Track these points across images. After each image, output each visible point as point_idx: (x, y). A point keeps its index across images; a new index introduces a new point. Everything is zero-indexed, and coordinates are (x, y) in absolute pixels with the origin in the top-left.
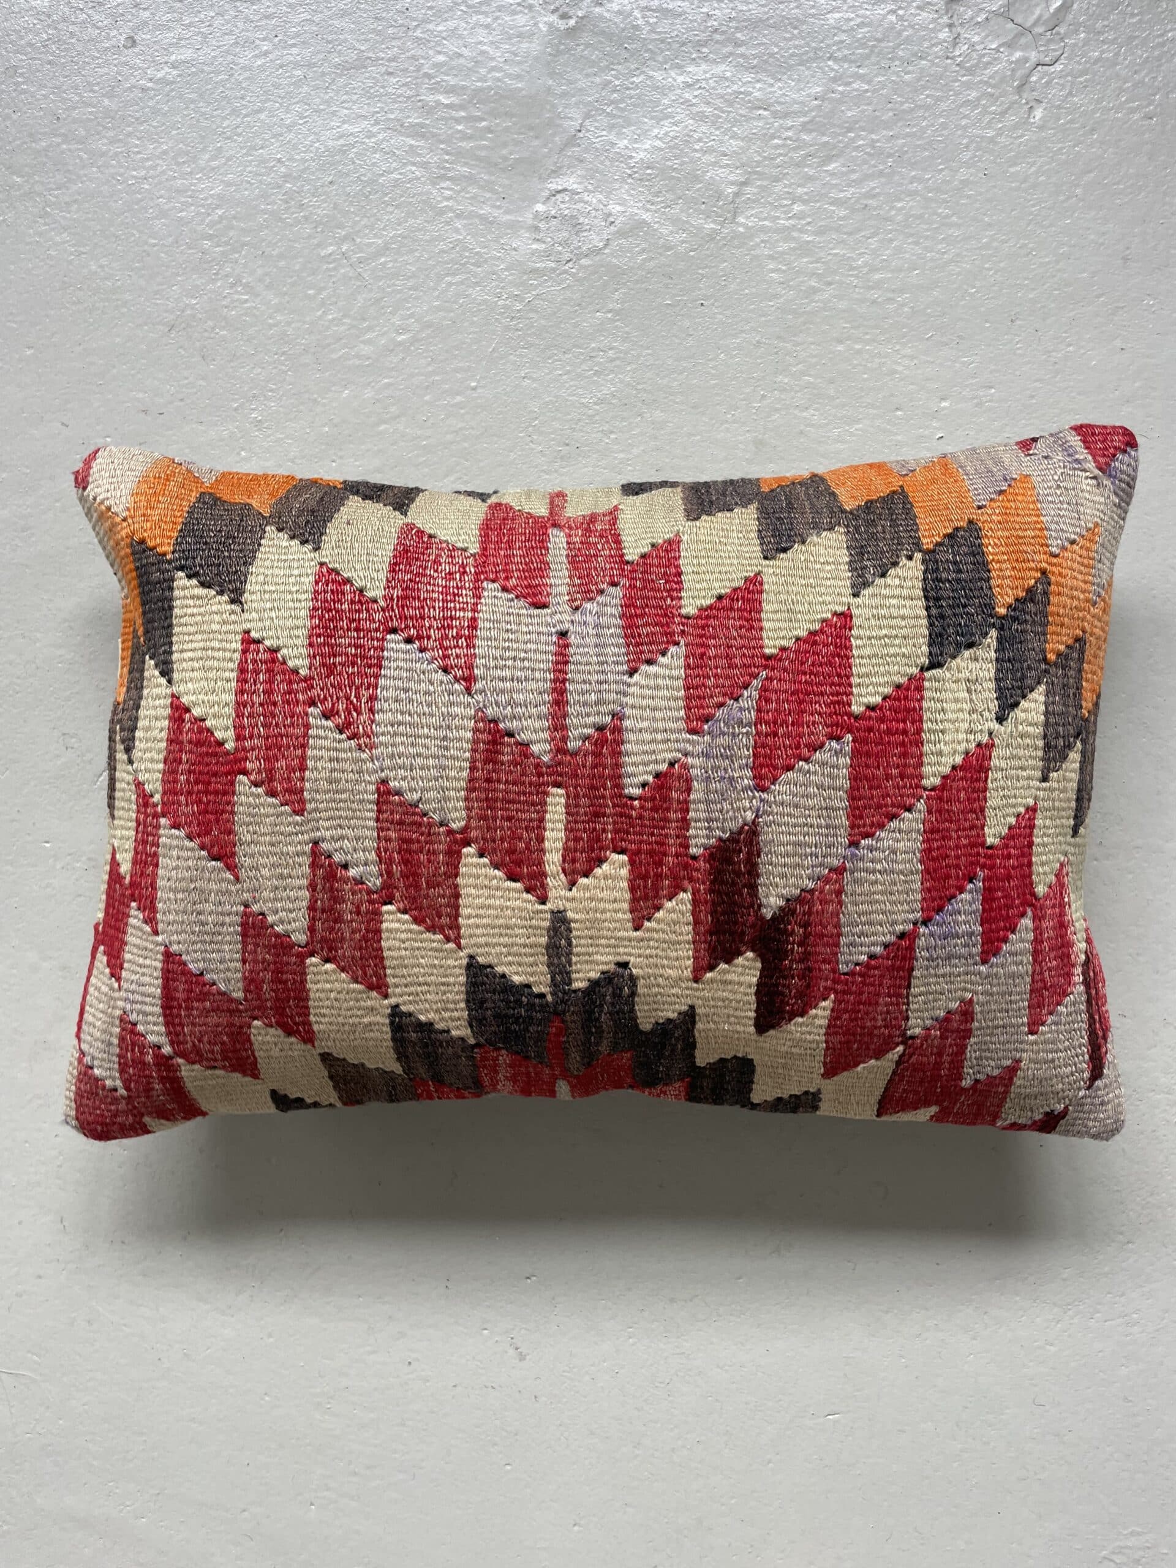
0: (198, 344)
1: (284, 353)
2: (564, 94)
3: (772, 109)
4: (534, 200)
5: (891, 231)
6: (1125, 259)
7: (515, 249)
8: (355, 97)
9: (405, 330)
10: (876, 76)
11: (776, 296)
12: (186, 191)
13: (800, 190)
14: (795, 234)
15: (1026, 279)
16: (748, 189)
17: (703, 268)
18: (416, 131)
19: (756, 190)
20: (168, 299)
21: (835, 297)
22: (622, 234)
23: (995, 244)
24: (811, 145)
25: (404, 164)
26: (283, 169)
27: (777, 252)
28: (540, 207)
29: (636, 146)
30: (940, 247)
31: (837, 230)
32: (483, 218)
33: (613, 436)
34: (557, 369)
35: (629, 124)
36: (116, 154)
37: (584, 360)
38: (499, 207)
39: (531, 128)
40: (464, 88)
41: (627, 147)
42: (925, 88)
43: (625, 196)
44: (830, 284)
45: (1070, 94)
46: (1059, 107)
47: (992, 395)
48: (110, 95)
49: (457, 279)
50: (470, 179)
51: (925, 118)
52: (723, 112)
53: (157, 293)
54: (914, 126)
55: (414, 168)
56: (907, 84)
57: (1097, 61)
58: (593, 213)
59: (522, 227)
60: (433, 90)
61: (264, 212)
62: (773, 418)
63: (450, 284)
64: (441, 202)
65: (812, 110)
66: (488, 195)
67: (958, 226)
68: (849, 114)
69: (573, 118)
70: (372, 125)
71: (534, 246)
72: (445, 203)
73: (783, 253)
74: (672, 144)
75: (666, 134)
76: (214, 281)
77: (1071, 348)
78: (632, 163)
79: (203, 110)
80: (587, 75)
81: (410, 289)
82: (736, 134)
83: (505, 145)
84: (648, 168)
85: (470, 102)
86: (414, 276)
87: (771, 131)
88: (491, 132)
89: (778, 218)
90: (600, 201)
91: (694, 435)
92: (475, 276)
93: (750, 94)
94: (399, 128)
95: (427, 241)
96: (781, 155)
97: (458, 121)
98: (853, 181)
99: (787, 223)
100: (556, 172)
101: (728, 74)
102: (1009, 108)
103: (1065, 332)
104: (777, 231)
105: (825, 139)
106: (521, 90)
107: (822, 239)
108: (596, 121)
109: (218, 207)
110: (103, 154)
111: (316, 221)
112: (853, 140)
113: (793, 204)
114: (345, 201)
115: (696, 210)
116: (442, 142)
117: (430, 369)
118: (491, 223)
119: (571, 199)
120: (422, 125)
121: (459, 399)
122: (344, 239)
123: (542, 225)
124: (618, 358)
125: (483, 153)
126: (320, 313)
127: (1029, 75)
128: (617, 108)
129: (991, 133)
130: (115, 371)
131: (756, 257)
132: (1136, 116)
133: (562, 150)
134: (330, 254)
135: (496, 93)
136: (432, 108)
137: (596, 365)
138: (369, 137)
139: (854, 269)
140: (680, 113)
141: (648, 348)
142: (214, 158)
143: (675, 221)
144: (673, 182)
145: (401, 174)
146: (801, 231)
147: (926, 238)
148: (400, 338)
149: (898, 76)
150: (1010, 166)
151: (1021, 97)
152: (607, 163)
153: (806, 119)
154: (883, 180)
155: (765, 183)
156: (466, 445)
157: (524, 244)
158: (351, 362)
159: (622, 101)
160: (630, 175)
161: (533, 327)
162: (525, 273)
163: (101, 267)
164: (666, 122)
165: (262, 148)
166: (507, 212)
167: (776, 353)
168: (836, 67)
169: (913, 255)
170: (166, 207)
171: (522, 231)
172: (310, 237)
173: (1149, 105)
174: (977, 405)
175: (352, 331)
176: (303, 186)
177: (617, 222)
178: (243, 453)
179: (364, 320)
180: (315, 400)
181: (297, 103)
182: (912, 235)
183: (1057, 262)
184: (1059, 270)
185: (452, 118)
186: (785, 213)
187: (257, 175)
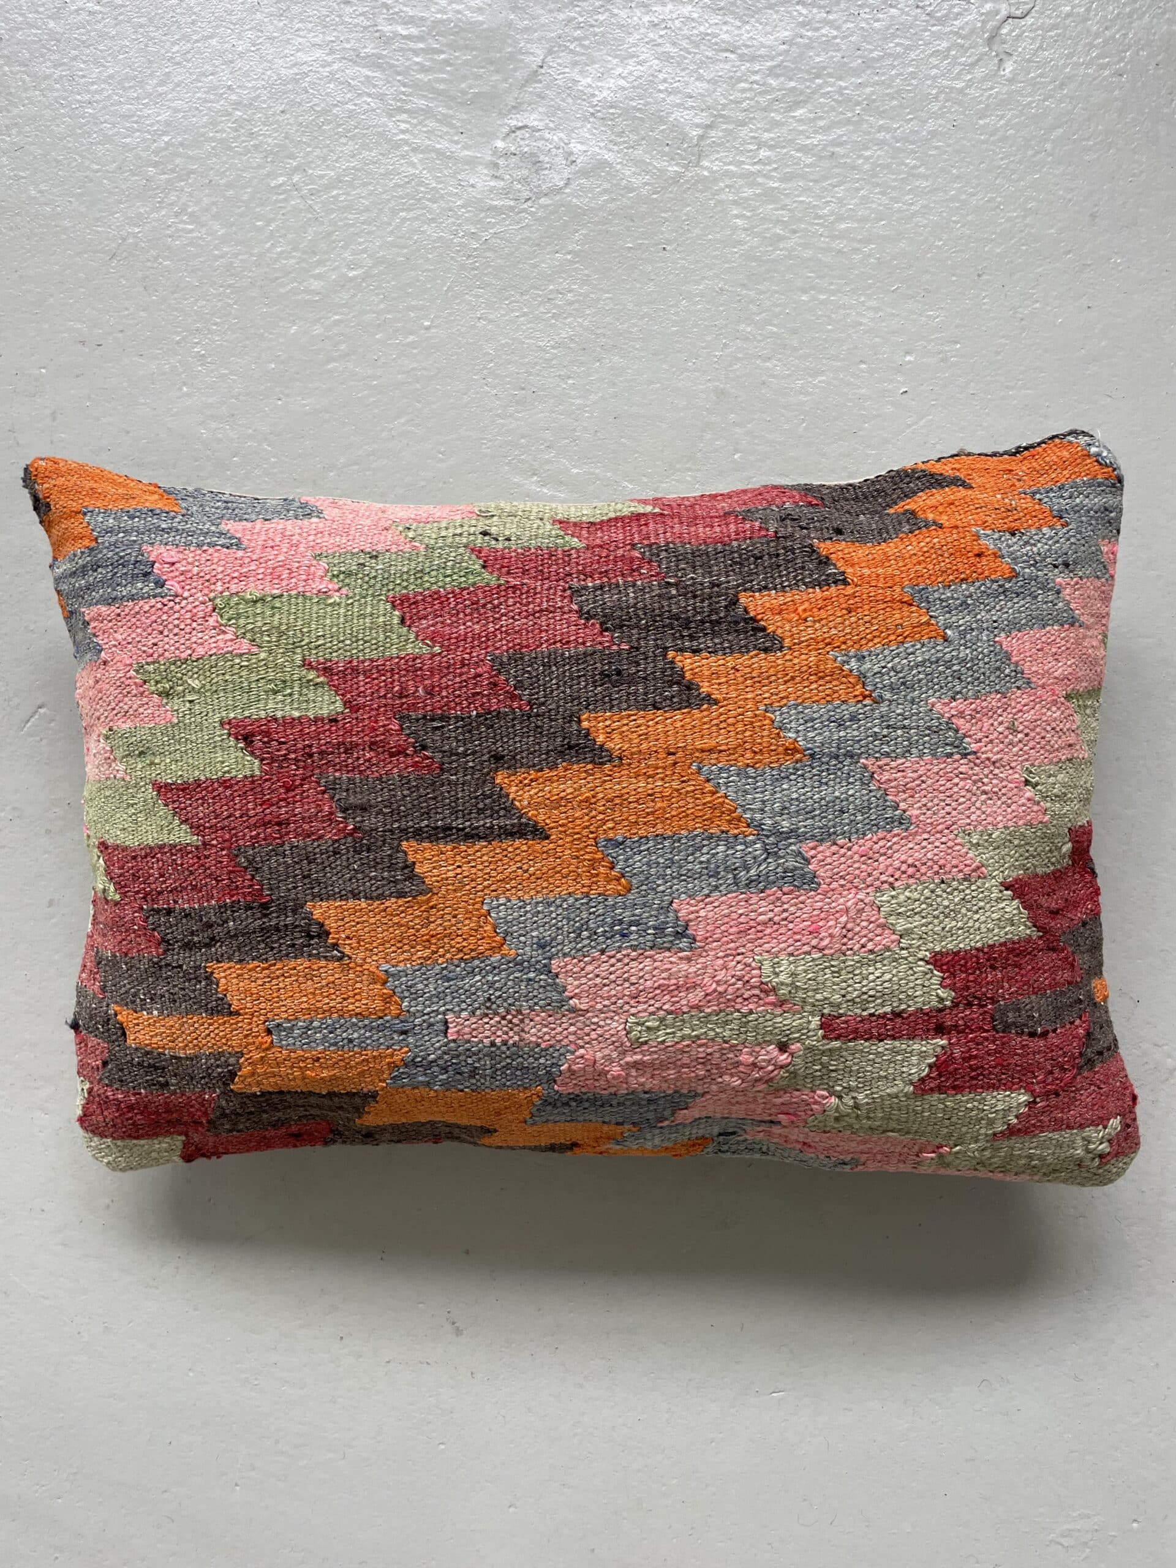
0: (140, 274)
1: (229, 286)
2: (526, 30)
3: (739, 51)
4: (492, 136)
5: (858, 180)
6: (1093, 216)
7: (473, 186)
8: (310, 26)
9: (357, 266)
10: (845, 22)
11: (740, 243)
12: (133, 116)
13: (766, 135)
14: (760, 180)
15: (994, 233)
16: (713, 133)
17: (667, 211)
18: (374, 63)
19: (721, 134)
20: (109, 227)
21: (799, 245)
22: (584, 173)
23: (963, 197)
24: (779, 90)
25: (359, 95)
26: (234, 97)
27: (741, 198)
28: (500, 144)
29: (600, 84)
30: (907, 198)
31: (804, 177)
32: (439, 152)
33: (570, 381)
34: (513, 311)
35: (593, 63)
36: (61, 77)
37: (541, 303)
38: (457, 143)
39: (491, 63)
40: (422, 19)
41: (590, 86)
42: (894, 36)
43: (587, 135)
44: (794, 232)
45: (1041, 47)
46: (1029, 61)
47: (957, 350)
48: (55, 17)
49: (411, 215)
50: (428, 112)
51: (895, 67)
52: (690, 53)
53: (98, 220)
54: (884, 74)
55: (369, 100)
56: (877, 31)
57: (1068, 15)
58: (554, 151)
59: (481, 164)
60: (390, 21)
61: (213, 139)
62: (735, 367)
63: (404, 220)
64: (396, 134)
65: (780, 55)
66: (445, 129)
67: (926, 177)
68: (818, 59)
69: (536, 54)
70: (328, 54)
71: (492, 184)
72: (402, 136)
73: (747, 199)
74: (636, 83)
75: (630, 74)
76: (157, 210)
77: (1038, 305)
78: (595, 101)
79: (152, 34)
80: (551, 11)
81: (363, 223)
82: (703, 76)
83: (464, 78)
84: (611, 107)
85: (428, 34)
86: (367, 210)
87: (738, 74)
88: (450, 65)
89: (743, 162)
90: (561, 139)
91: (653, 383)
92: (430, 211)
93: (716, 36)
94: (357, 59)
95: (381, 175)
96: (748, 99)
97: (416, 52)
98: (821, 128)
99: (752, 169)
100: (516, 108)
101: (695, 15)
102: (978, 60)
103: (1033, 288)
104: (742, 176)
105: (792, 84)
106: (482, 23)
107: (790, 185)
108: (559, 57)
109: (165, 133)
110: (47, 77)
111: (266, 150)
112: (820, 86)
113: (759, 148)
114: (297, 131)
115: (659, 152)
116: (399, 74)
117: (382, 306)
118: (449, 157)
119: (531, 136)
120: (379, 56)
121: (411, 338)
122: (296, 170)
123: (501, 162)
124: (578, 301)
125: (442, 87)
126: (268, 245)
127: (999, 28)
128: (583, 46)
129: (960, 85)
130: (52, 300)
131: (720, 202)
132: (1107, 73)
133: (523, 86)
134: (281, 185)
135: (456, 26)
136: (389, 38)
137: (554, 308)
138: (323, 66)
139: (820, 217)
140: (645, 53)
141: (608, 292)
142: (161, 83)
143: (637, 162)
144: (636, 122)
145: (355, 105)
146: (767, 177)
147: (894, 188)
148: (351, 274)
149: (868, 24)
150: (980, 118)
151: (990, 49)
152: (570, 100)
153: (774, 63)
154: (851, 128)
155: (731, 127)
156: (418, 386)
157: (481, 181)
158: (299, 297)
159: (586, 38)
160: (592, 114)
161: (490, 266)
162: (482, 211)
163: (41, 192)
164: (631, 61)
165: (212, 74)
166: (466, 147)
167: (739, 301)
168: (804, 11)
169: (880, 205)
170: (111, 133)
171: (480, 167)
172: (259, 167)
173: (1119, 62)
174: (942, 360)
175: (304, 265)
176: (254, 114)
177: (579, 161)
178: (185, 389)
179: (315, 253)
180: (262, 335)
181: (250, 29)
182: (878, 185)
183: (1025, 217)
184: (1026, 226)
185: (410, 49)
186: (750, 157)
187: (206, 101)
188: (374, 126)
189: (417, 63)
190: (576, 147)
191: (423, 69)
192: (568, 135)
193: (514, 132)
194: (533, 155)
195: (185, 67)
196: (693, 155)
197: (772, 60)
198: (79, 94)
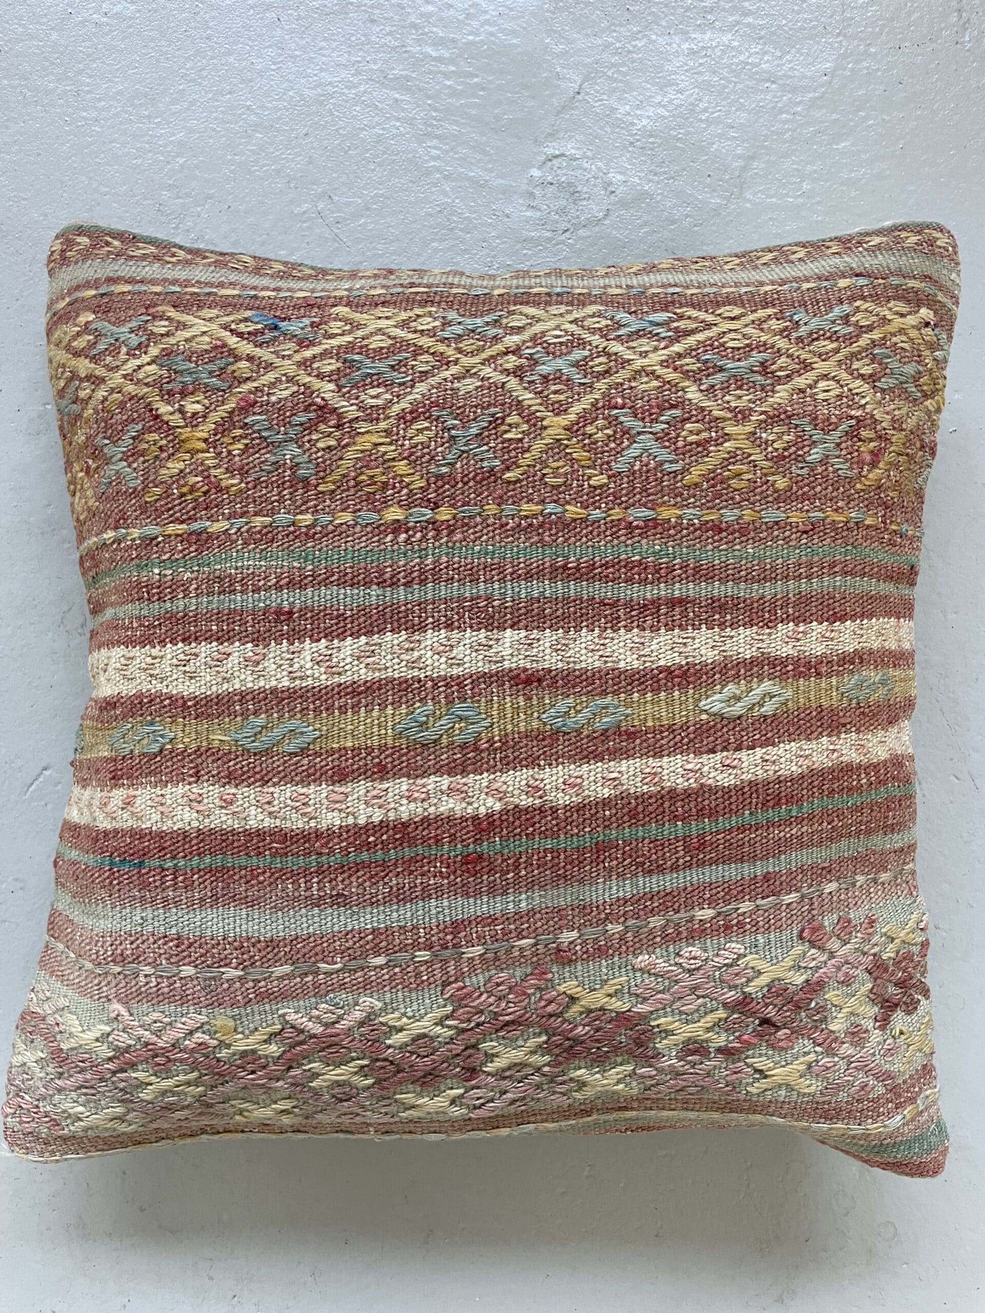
188: (403, 152)
189: (449, 86)
190: (616, 178)
191: (454, 93)
192: (607, 165)
193: (550, 160)
194: (570, 184)
195: (200, 84)
196: (736, 187)
197: (815, 91)
198: (86, 111)
